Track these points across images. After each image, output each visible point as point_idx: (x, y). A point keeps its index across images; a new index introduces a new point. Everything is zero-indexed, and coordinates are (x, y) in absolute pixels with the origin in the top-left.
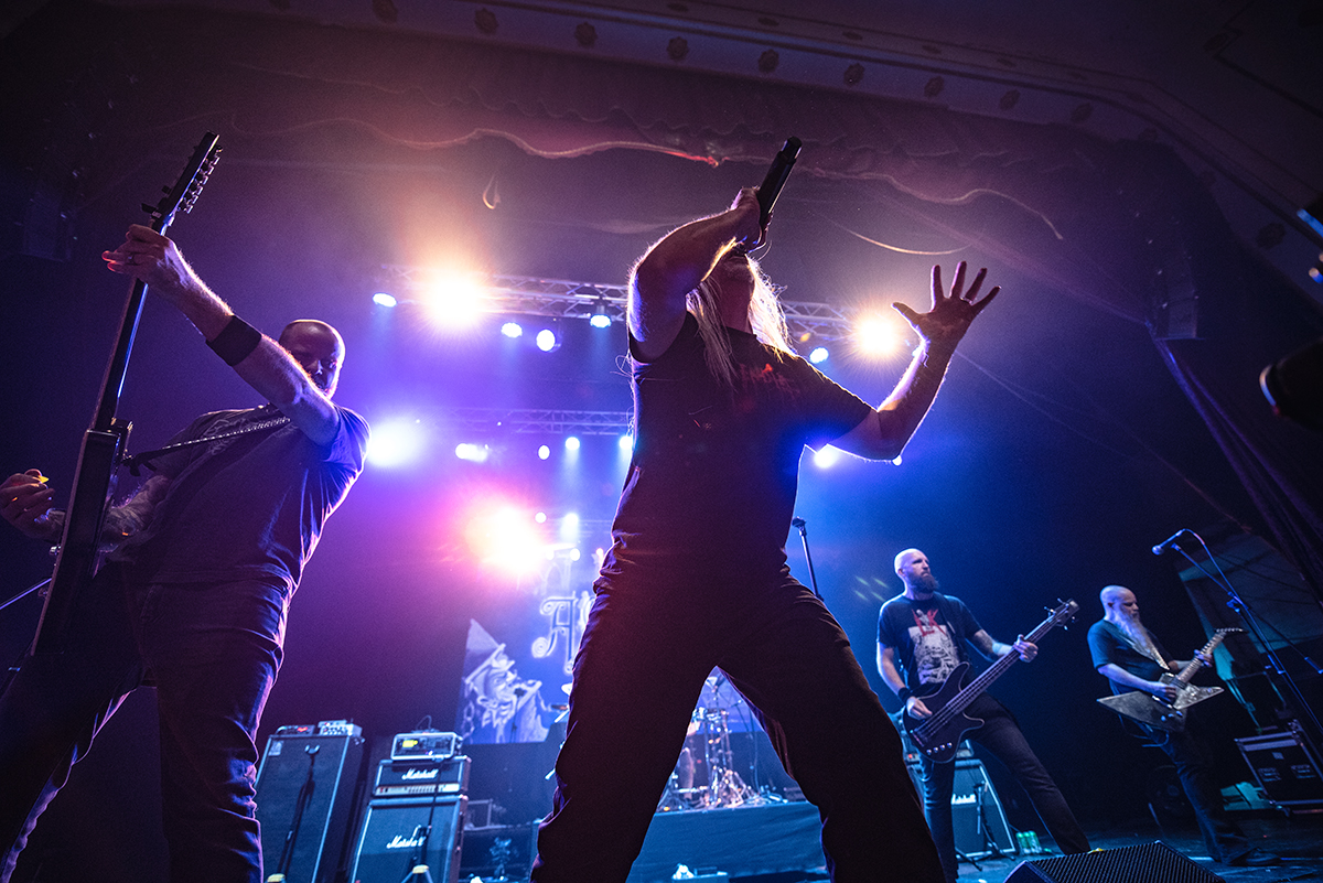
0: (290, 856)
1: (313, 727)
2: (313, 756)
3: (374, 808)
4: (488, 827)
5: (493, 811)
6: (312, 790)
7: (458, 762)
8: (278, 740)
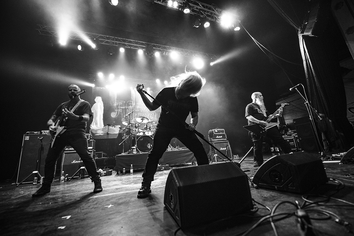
0: (39, 167)
1: (39, 132)
2: (41, 140)
3: (65, 153)
4: (102, 158)
5: (103, 154)
6: (43, 150)
7: (92, 141)
8: (27, 136)
